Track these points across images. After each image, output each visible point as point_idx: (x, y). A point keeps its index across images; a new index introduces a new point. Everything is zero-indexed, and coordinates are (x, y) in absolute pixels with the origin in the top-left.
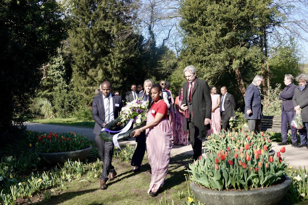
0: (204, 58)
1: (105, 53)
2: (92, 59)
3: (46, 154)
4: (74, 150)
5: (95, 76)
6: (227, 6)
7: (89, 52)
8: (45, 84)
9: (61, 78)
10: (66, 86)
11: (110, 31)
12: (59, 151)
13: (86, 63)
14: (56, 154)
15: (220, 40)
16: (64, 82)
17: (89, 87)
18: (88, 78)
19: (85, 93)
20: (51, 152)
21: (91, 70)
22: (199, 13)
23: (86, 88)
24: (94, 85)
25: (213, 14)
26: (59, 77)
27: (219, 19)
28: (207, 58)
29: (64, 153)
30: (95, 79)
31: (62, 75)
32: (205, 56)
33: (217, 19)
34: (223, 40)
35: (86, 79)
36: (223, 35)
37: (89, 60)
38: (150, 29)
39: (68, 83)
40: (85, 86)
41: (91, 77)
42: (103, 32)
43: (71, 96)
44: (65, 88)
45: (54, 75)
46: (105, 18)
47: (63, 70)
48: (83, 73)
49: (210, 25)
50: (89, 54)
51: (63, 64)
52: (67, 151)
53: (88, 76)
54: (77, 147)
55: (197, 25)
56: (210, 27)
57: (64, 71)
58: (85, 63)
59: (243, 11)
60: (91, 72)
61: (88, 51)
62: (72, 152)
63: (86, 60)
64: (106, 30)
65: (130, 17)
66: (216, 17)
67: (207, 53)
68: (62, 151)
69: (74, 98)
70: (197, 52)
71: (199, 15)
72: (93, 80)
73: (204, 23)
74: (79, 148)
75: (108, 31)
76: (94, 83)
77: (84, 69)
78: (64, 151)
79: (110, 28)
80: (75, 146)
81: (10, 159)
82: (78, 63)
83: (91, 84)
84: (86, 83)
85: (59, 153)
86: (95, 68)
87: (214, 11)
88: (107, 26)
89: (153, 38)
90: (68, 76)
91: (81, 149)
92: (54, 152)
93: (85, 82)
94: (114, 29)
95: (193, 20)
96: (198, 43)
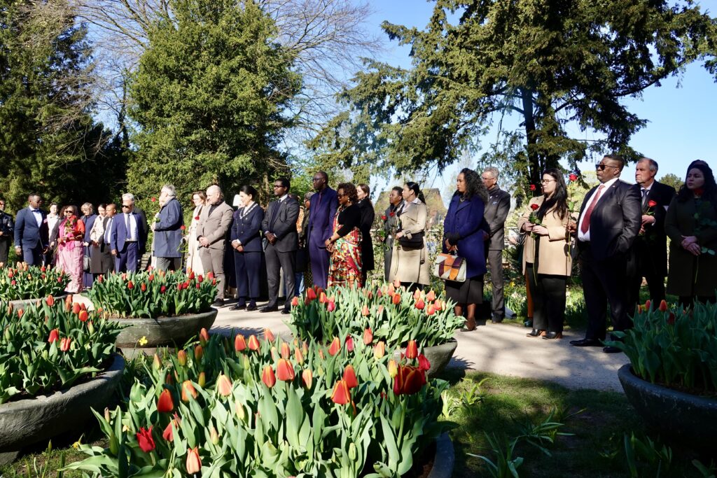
11: (35, 115)
22: (153, 96)
25: (171, 99)
27: (181, 108)
28: (164, 167)
32: (162, 163)
33: (178, 107)
36: (187, 134)
42: (21, 116)
55: (150, 114)
59: (218, 98)
64: (28, 113)
66: (176, 104)
73: (160, 113)
75: (31, 115)
79: (34, 111)
88: (29, 106)
94: (44, 112)
95: (145, 107)
96: (152, 142)
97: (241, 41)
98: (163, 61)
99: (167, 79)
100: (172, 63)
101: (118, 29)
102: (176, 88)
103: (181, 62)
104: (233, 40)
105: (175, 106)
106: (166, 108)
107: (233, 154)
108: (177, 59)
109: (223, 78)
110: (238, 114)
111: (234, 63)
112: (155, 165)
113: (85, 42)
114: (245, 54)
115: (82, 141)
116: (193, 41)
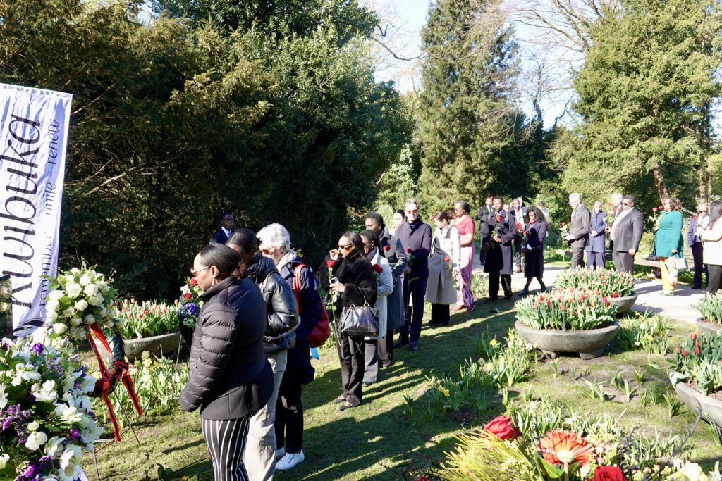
0: (604, 155)
1: (466, 141)
2: (448, 151)
5: (452, 174)
6: (643, 79)
7: (445, 140)
8: (386, 181)
9: (408, 176)
10: (414, 186)
11: (475, 110)
13: (440, 156)
15: (630, 129)
16: (412, 180)
17: (443, 189)
18: (442, 177)
19: (438, 196)
21: (446, 165)
22: (599, 90)
23: (440, 190)
24: (450, 187)
25: (620, 91)
26: (404, 174)
27: (629, 99)
28: (608, 155)
30: (452, 178)
31: (408, 171)
32: (605, 151)
33: (626, 98)
34: (634, 129)
35: (439, 177)
36: (630, 122)
37: (444, 151)
38: (535, 102)
39: (415, 181)
40: (438, 187)
41: (446, 175)
42: (464, 112)
43: (419, 201)
44: (412, 189)
45: (398, 171)
46: (469, 92)
47: (409, 165)
48: (436, 169)
49: (615, 107)
50: (445, 144)
51: (410, 157)
53: (443, 173)
55: (596, 106)
56: (615, 110)
57: (411, 166)
58: (438, 156)
59: (667, 85)
60: (446, 168)
61: (443, 139)
63: (440, 153)
64: (469, 110)
65: (506, 88)
66: (624, 95)
67: (608, 147)
69: (423, 203)
70: (594, 146)
71: (599, 93)
72: (449, 178)
73: (606, 105)
75: (472, 111)
76: (450, 184)
77: (437, 164)
79: (474, 107)
82: (429, 156)
83: (446, 185)
84: (439, 183)
86: (453, 163)
87: (621, 88)
88: (470, 103)
89: (540, 117)
90: (416, 172)
93: (438, 181)
94: (482, 107)
95: (590, 100)
96: (596, 132)
97: (691, 23)
98: (612, 57)
99: (614, 73)
100: (620, 57)
101: (545, 24)
102: (625, 80)
103: (629, 54)
104: (682, 23)
105: (623, 97)
106: (613, 100)
107: (676, 136)
108: (626, 52)
109: (673, 63)
110: (684, 96)
111: (682, 47)
112: (599, 154)
113: (513, 41)
114: (694, 36)
115: (512, 128)
116: (640, 32)
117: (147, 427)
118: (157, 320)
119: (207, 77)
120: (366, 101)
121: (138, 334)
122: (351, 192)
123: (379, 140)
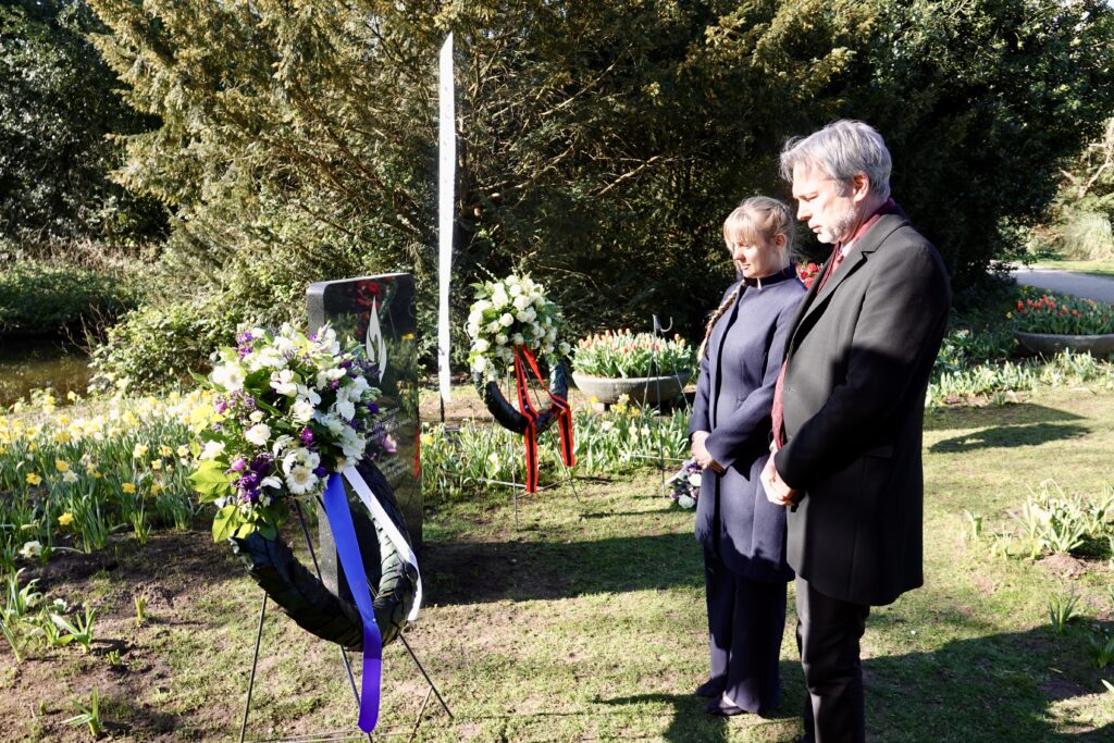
3: (1025, 334)
4: (1086, 334)
8: (1108, 179)
12: (1053, 332)
14: (1045, 336)
20: (1036, 331)
29: (1061, 336)
52: (1069, 334)
54: (1094, 328)
62: (1078, 337)
68: (1059, 333)
74: (1098, 330)
78: (1064, 333)
80: (1089, 326)
81: (962, 334)
85: (1052, 336)
91: (1100, 333)
92: (1043, 332)
117: (597, 483)
118: (647, 357)
119: (739, 18)
120: (1038, 31)
121: (623, 374)
122: (998, 191)
123: (1061, 99)
